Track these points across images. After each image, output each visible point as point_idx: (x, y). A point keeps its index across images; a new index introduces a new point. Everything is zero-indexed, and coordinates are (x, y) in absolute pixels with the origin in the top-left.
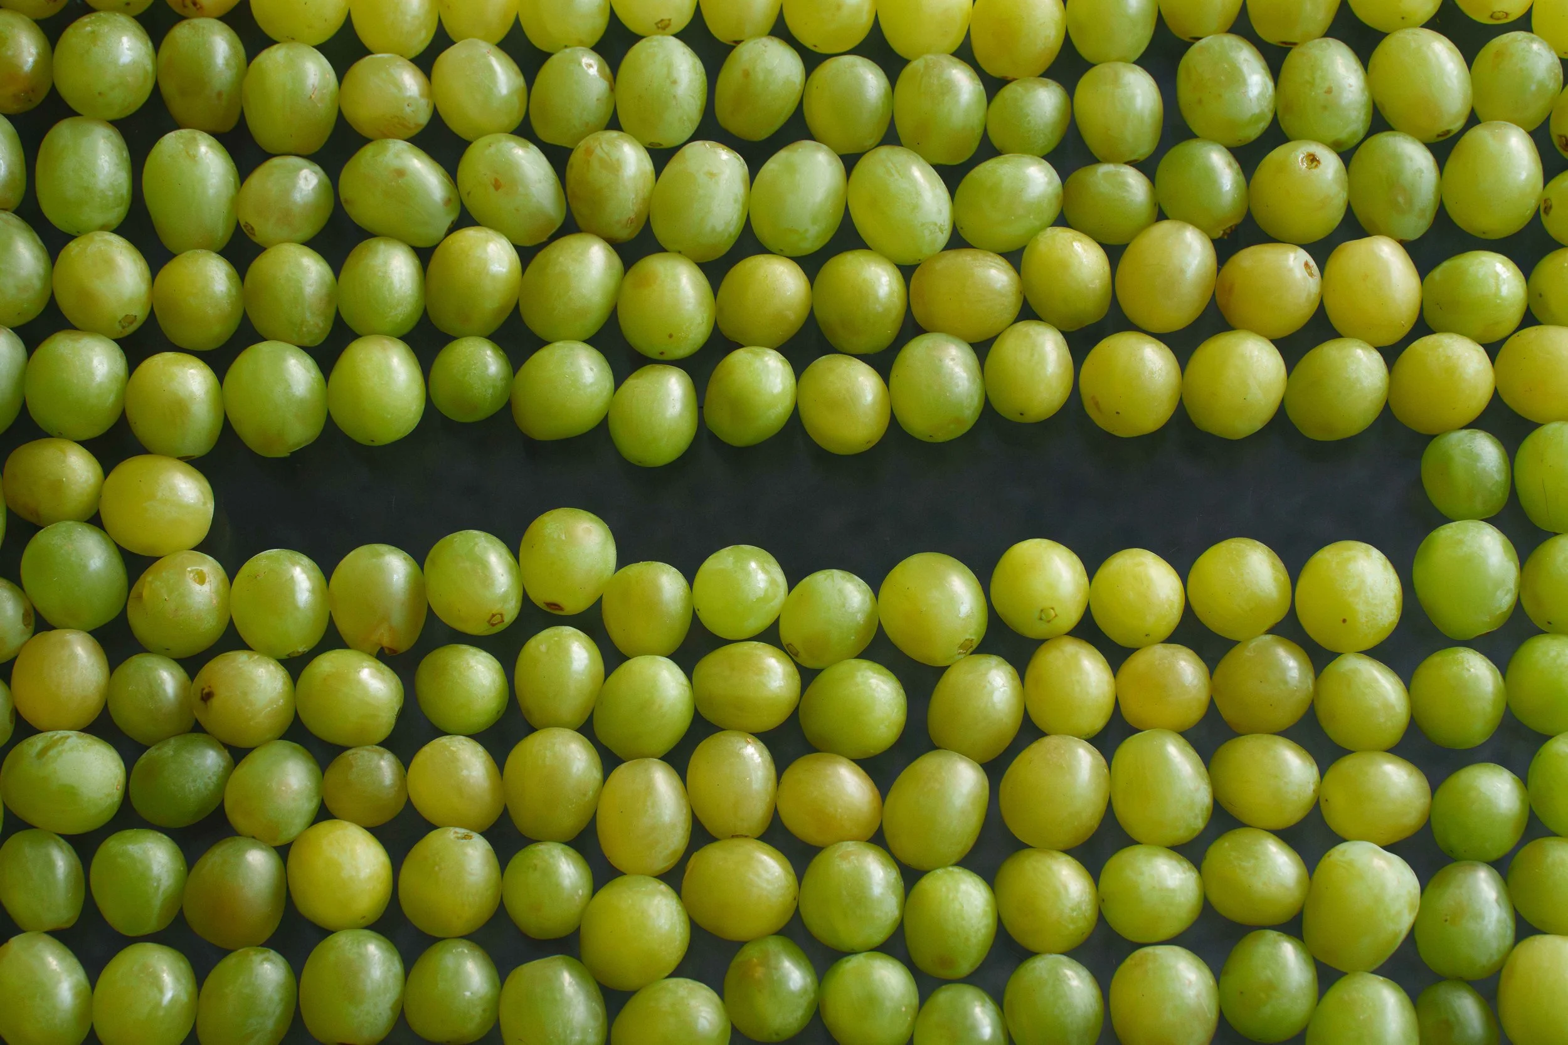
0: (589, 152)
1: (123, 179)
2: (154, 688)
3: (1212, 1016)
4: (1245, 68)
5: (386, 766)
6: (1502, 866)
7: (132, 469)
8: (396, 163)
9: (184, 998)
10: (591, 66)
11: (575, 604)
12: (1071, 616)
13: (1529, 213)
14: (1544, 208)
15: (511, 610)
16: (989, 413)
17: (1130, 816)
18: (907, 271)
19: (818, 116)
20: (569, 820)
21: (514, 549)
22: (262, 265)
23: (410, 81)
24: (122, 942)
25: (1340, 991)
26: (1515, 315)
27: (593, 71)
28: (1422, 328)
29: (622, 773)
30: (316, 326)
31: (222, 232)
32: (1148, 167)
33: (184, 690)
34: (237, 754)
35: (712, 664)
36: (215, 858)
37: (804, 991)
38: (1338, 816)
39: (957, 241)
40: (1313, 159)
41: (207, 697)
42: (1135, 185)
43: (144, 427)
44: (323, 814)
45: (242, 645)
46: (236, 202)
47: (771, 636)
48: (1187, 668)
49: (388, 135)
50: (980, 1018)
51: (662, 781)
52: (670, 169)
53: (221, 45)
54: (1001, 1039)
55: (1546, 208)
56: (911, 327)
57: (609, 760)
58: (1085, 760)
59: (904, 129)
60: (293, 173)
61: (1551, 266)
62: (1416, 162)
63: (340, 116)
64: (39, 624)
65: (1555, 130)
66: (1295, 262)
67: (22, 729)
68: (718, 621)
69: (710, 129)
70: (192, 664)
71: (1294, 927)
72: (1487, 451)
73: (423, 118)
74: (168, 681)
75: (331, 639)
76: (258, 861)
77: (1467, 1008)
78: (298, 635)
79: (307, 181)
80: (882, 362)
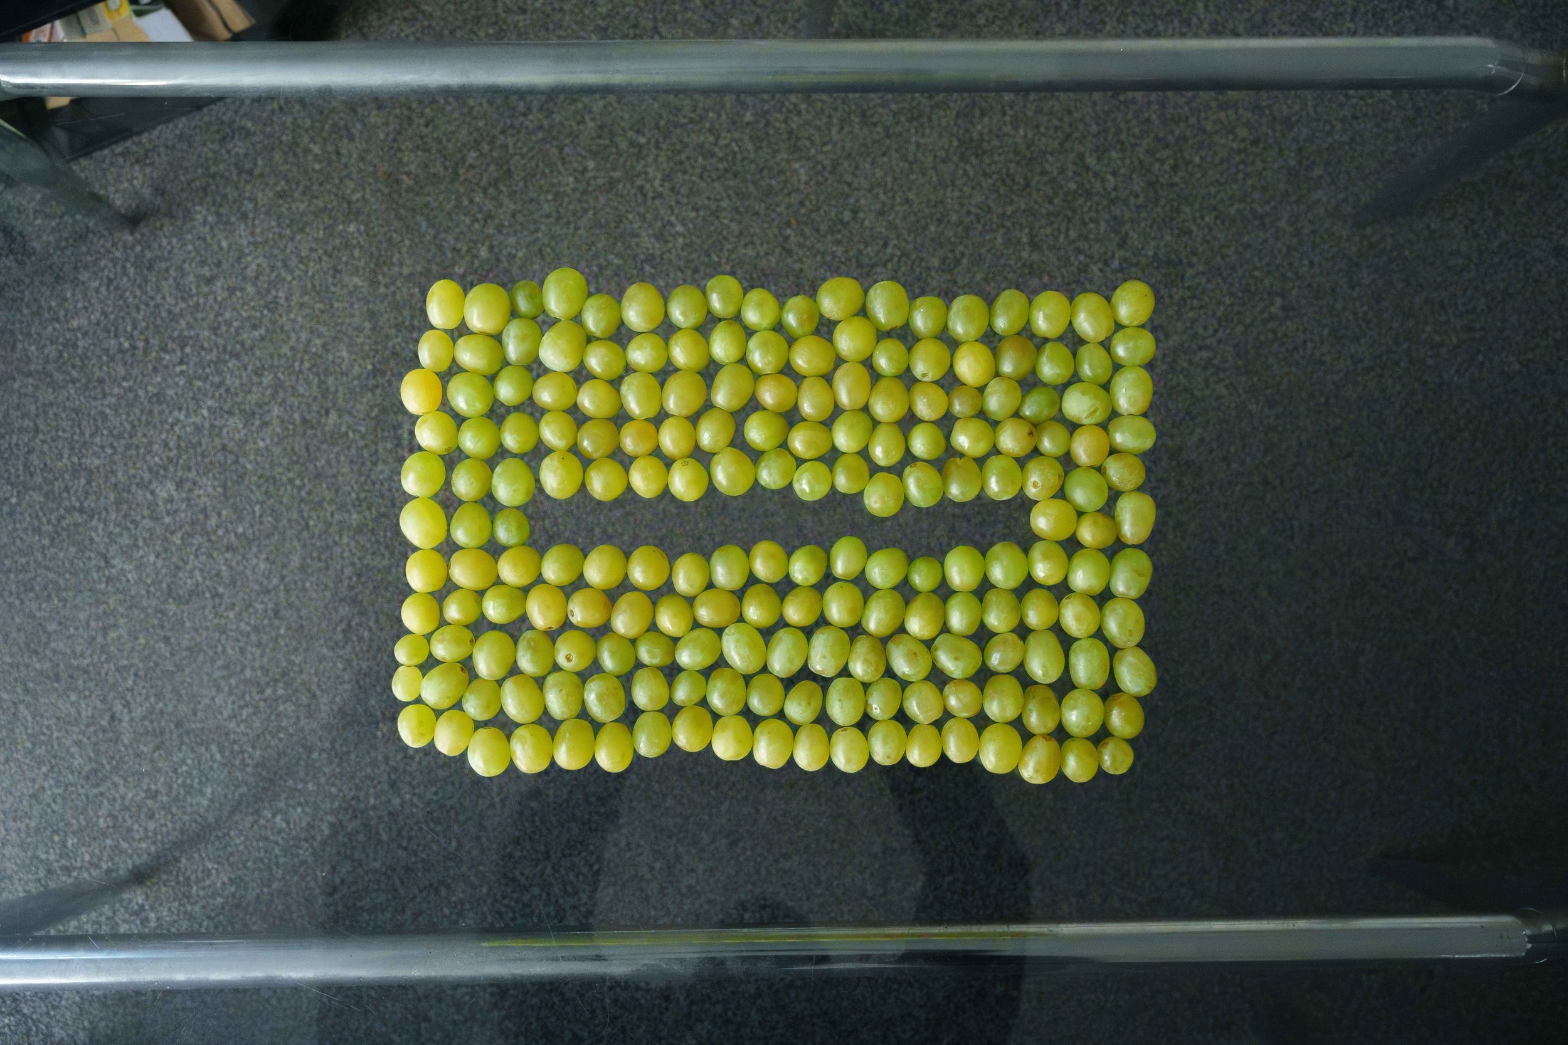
0: (876, 670)
1: (1073, 659)
2: (1052, 440)
3: (625, 302)
4: (595, 701)
5: (957, 408)
6: (506, 363)
7: (1065, 535)
8: (959, 663)
9: (1035, 312)
10: (876, 710)
11: (880, 476)
12: (676, 466)
13: (480, 640)
14: (473, 642)
15: (908, 470)
16: (707, 556)
17: (654, 382)
18: (741, 619)
19: (779, 688)
20: (883, 384)
21: (906, 499)
22: (1014, 623)
23: (953, 702)
24: (1060, 339)
25: (574, 311)
26: (488, 594)
27: (875, 706)
28: (526, 590)
29: (860, 404)
30: (991, 596)
31: (1031, 638)
32: (639, 665)
33: (1040, 440)
34: (1017, 415)
35: (824, 449)
36: (1024, 368)
37: (788, 312)
38: (570, 383)
39: (719, 631)
40: (568, 659)
41: (1031, 434)
42: (645, 656)
43: (1060, 552)
44: (981, 389)
45: (1017, 459)
46: (1025, 651)
47: (800, 461)
48: (629, 444)
49: (961, 681)
50: (716, 303)
51: (844, 398)
52: (841, 665)
53: (1034, 721)
54: (708, 293)
55: (471, 641)
56: (739, 594)
57: (866, 409)
58: (672, 405)
59: (741, 682)
60: (1001, 663)
61: (472, 617)
62: (526, 663)
63: (982, 690)
64: (1100, 469)
65: (466, 676)
66: (577, 618)
67: (1104, 426)
68: (822, 468)
69: (824, 683)
70: (1036, 452)
71: (590, 339)
72: (503, 534)
73: (947, 689)
74: (1047, 445)
75: (981, 462)
76: (1007, 367)
77: (523, 305)
78: (994, 463)
79: (995, 660)
80: (752, 580)
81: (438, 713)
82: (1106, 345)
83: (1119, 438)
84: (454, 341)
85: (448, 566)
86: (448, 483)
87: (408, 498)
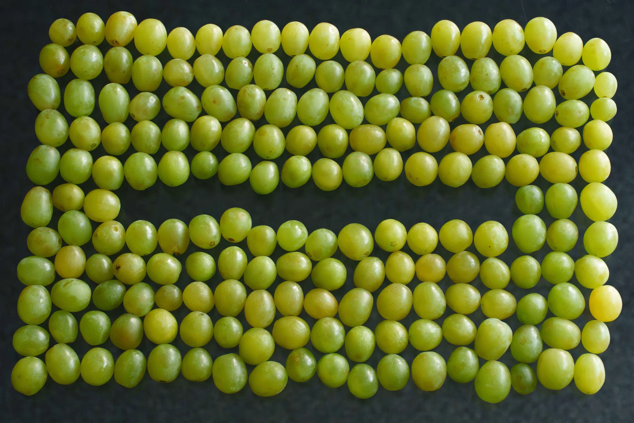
0: (245, 91)
1: (92, 99)
2: (101, 265)
3: (445, 374)
4: (460, 67)
5: (176, 291)
6: (539, 326)
7: (94, 193)
8: (182, 95)
9: (110, 365)
10: (246, 63)
11: (238, 239)
12: (400, 245)
13: (551, 116)
15: (217, 241)
16: (375, 178)
17: (419, 310)
18: (349, 131)
19: (320, 80)
20: (236, 310)
21: (218, 220)
22: (137, 127)
23: (186, 68)
24: (90, 347)
25: (486, 367)
26: (546, 148)
27: (246, 65)
29: (253, 294)
30: (154, 147)
31: (124, 116)
32: (428, 98)
33: (110, 266)
34: (127, 287)
35: (283, 259)
36: (121, 320)
37: (312, 365)
38: (487, 310)
39: (365, 122)
40: (482, 97)
41: (118, 268)
42: (424, 104)
43: (98, 180)
44: (155, 306)
45: (129, 251)
46: (129, 107)
47: (302, 250)
48: (438, 262)
49: (179, 85)
50: (370, 375)
51: (266, 297)
52: (271, 97)
53: (125, 56)
54: (376, 381)
55: (557, 114)
56: (350, 150)
57: (249, 290)
58: (405, 291)
59: (348, 85)
60: (148, 98)
61: (558, 133)
62: (515, 97)
63: (163, 79)
64: (64, 244)
65: (560, 89)
66: (475, 130)
67: (58, 277)
68: (284, 245)
69: (285, 84)
70: (113, 257)
71: (471, 346)
72: (536, 192)
73: (190, 79)
74: (105, 262)
75: (158, 250)
76: (134, 321)
77: (527, 372)
78: (148, 249)
79: (152, 100)
80: (340, 161)
81: (581, 62)
82: (52, 342)
83: (47, 266)
84: (581, 344)
85: (578, 168)
86: (581, 233)
87: (612, 221)
